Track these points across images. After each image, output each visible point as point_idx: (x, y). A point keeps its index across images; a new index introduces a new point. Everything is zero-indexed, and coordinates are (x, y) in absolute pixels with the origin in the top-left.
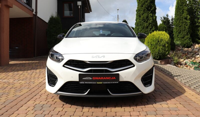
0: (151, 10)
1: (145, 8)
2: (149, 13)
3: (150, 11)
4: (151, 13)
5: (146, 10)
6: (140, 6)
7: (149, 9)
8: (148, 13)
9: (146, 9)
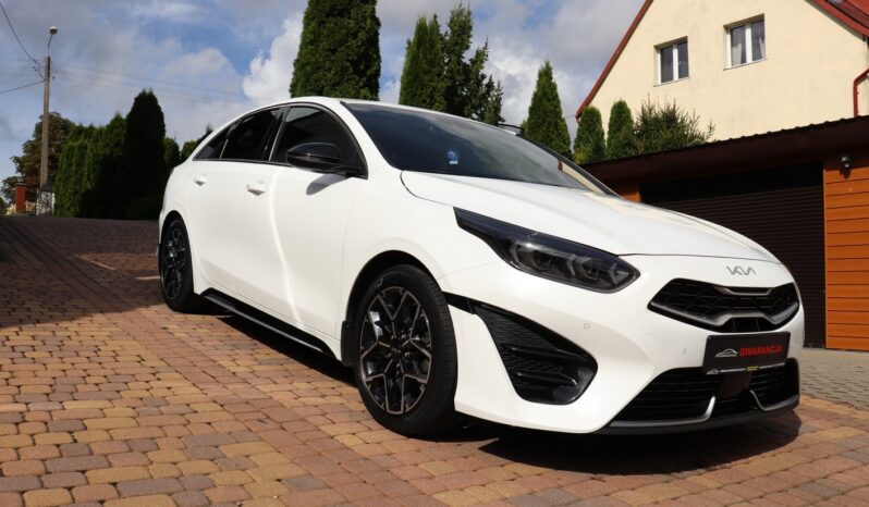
0: (369, 73)
1: (348, 60)
2: (361, 84)
3: (365, 79)
4: (363, 87)
5: (351, 71)
6: (324, 49)
7: (362, 67)
8: (357, 84)
9: (348, 64)
